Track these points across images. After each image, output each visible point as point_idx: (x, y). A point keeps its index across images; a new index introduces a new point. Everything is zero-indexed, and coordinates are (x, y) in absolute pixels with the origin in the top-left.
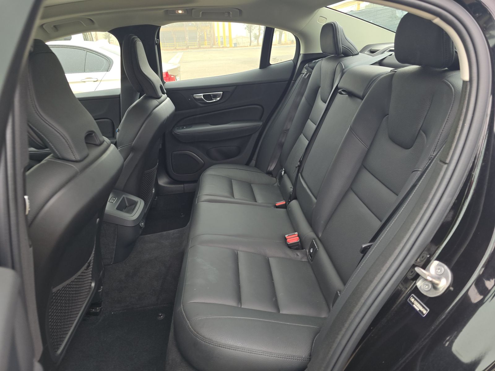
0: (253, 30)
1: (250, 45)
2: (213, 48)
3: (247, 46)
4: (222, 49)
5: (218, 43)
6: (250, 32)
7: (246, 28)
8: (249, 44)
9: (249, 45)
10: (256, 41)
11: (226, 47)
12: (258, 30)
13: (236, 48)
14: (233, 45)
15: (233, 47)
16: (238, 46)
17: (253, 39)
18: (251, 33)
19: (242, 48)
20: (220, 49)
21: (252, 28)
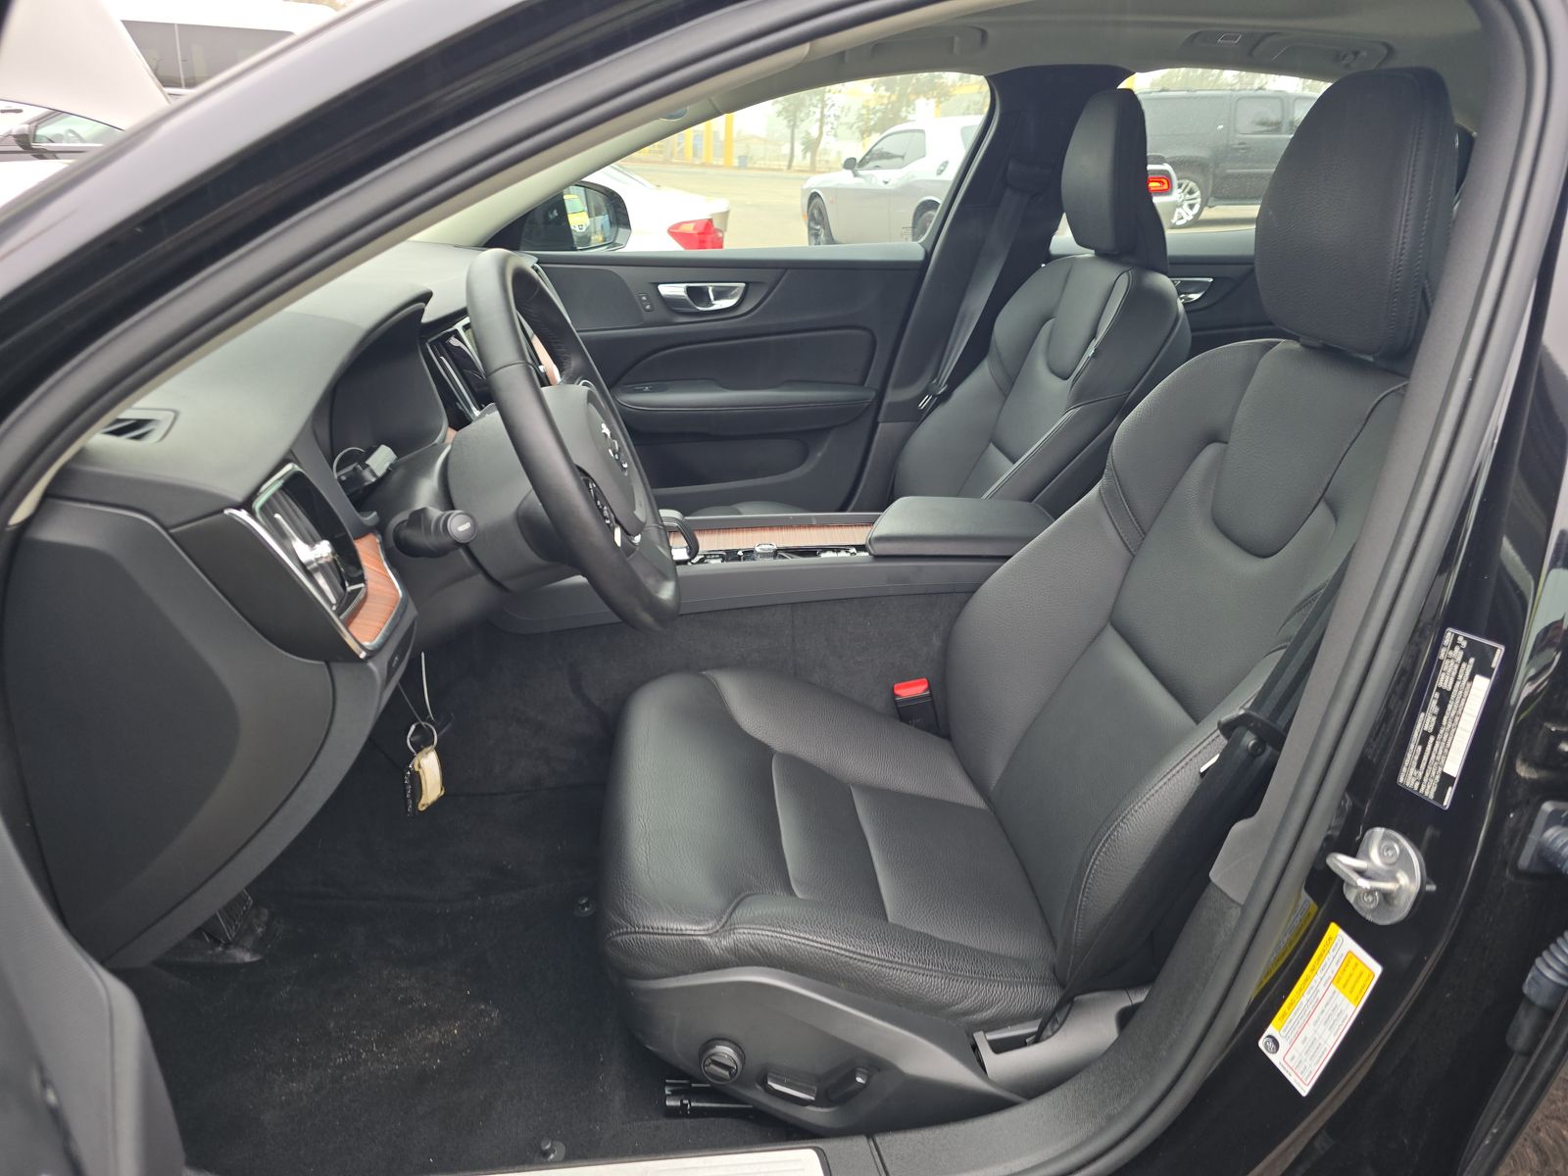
0: (802, 121)
1: (790, 166)
2: (672, 163)
3: (776, 167)
4: (699, 170)
5: (682, 151)
6: (793, 127)
7: (779, 114)
8: (787, 163)
9: (785, 168)
10: (809, 155)
11: (712, 166)
12: (818, 124)
13: (742, 172)
14: (736, 162)
15: (735, 168)
16: (749, 165)
17: (799, 148)
18: (796, 131)
19: (765, 173)
20: (693, 170)
21: (798, 114)
